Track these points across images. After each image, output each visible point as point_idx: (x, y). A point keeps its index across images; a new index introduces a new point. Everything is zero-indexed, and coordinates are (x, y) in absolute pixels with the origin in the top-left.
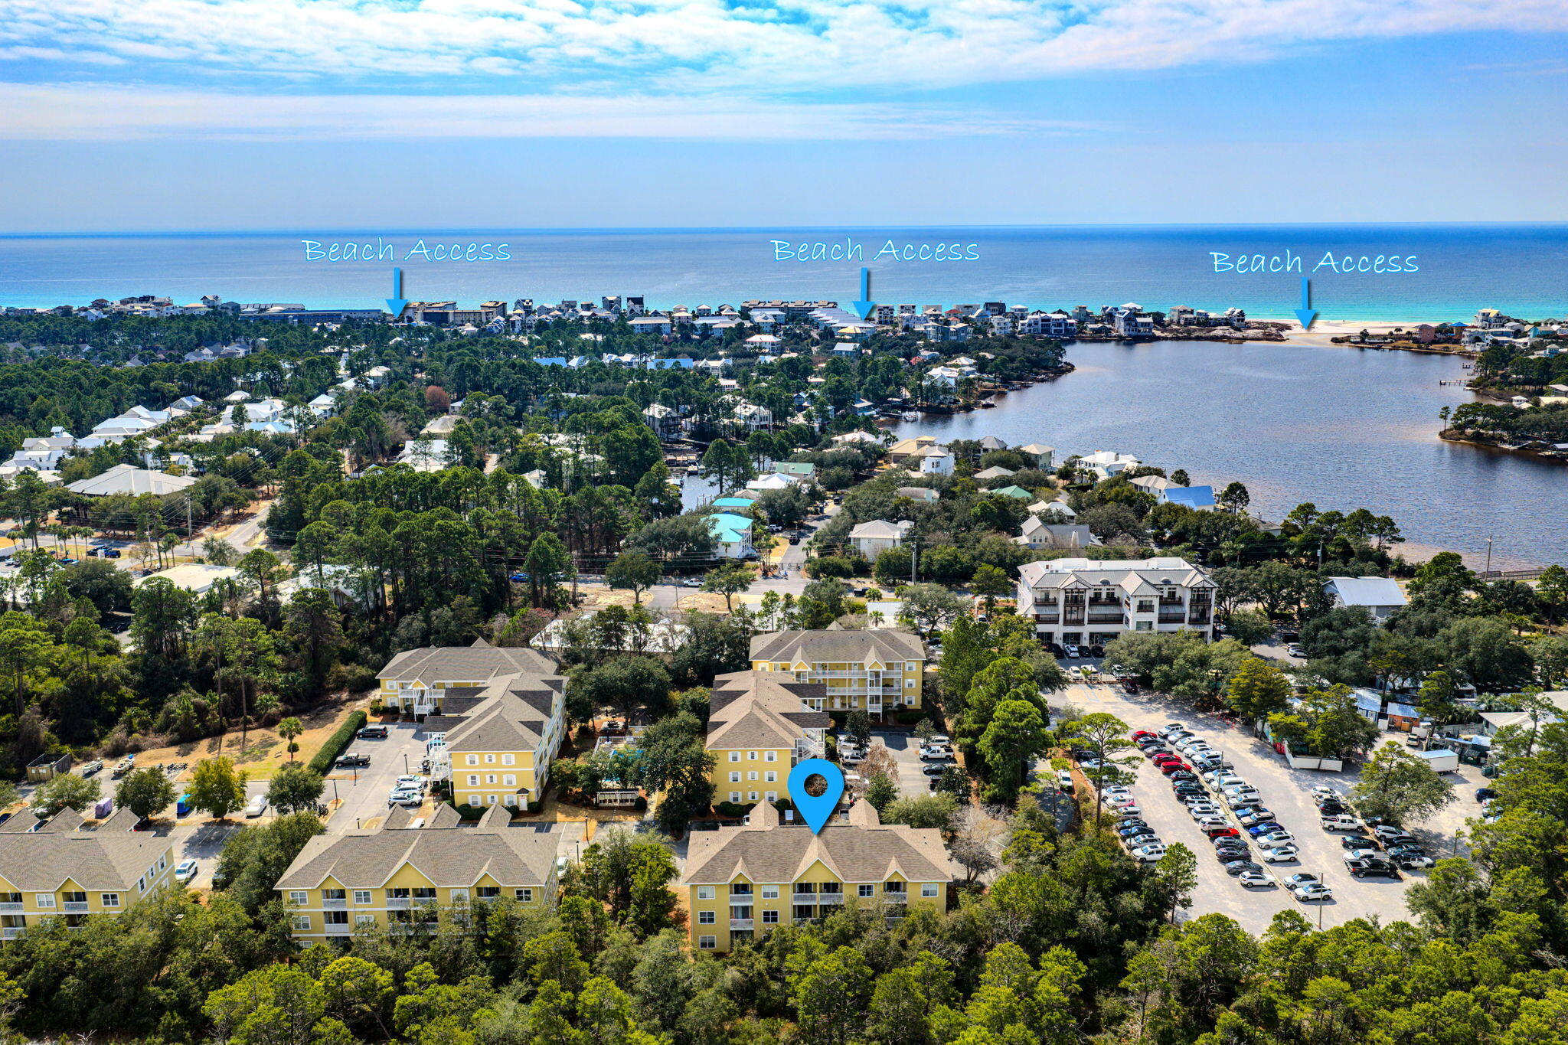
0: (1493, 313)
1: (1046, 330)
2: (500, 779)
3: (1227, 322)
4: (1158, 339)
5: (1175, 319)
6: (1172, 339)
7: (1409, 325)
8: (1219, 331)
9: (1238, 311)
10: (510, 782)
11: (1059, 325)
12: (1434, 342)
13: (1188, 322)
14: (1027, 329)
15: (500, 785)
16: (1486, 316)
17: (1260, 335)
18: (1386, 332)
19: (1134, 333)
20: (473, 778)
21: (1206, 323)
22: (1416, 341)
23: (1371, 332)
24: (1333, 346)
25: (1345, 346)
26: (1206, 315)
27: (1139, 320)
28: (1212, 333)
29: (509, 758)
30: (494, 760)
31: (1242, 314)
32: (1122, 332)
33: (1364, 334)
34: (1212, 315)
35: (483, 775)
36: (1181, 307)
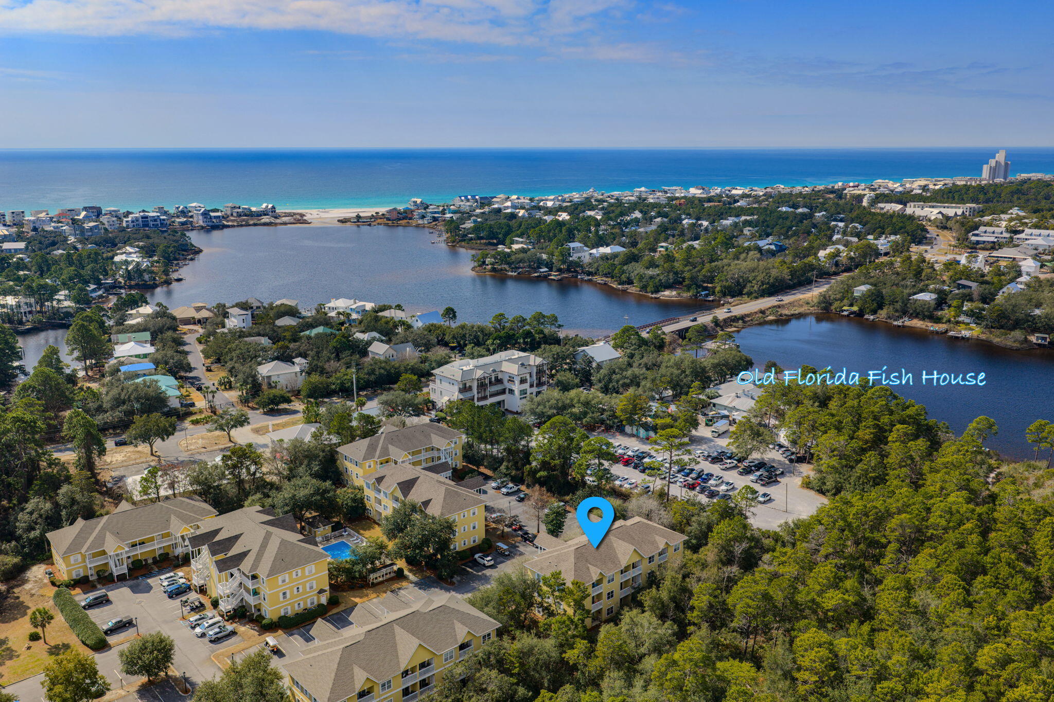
0: (419, 201)
1: (146, 225)
2: (304, 588)
3: (265, 213)
4: (228, 226)
5: (229, 213)
6: (238, 226)
7: (382, 210)
8: (265, 219)
9: (270, 206)
10: (311, 588)
11: (155, 220)
12: (400, 220)
13: (239, 215)
14: (131, 225)
15: (305, 592)
16: (415, 202)
17: (292, 221)
18: (370, 214)
19: (210, 224)
20: (284, 594)
21: (251, 214)
22: (388, 219)
23: (362, 215)
24: (340, 225)
25: (348, 224)
26: (249, 209)
27: (212, 214)
28: (263, 221)
29: (310, 568)
30: (300, 574)
31: (273, 207)
32: (201, 223)
33: (358, 217)
34: (254, 209)
35: (291, 588)
36: (230, 205)
